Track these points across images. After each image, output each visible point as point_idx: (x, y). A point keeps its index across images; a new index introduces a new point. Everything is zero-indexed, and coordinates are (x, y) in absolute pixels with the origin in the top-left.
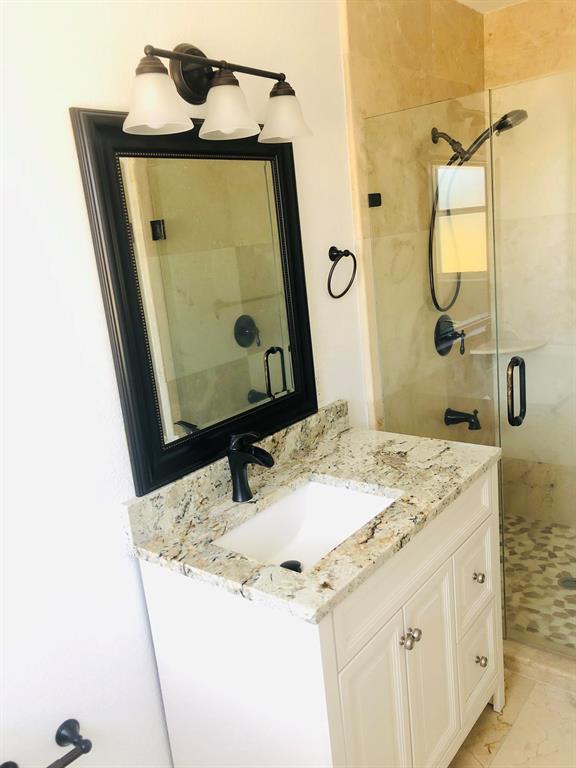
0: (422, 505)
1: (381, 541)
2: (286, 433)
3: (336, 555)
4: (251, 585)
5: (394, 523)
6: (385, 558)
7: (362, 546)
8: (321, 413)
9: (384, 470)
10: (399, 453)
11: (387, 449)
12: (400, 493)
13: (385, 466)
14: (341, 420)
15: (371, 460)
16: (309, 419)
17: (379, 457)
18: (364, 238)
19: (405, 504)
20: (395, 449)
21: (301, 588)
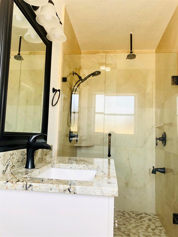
9: (83, 162)
10: (81, 160)
20: (78, 159)
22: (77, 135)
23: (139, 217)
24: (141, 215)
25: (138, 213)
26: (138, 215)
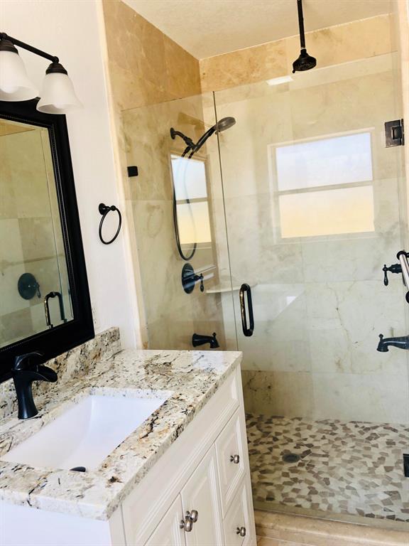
0: (190, 400)
1: (160, 433)
2: (67, 356)
3: (121, 451)
4: (37, 493)
5: (170, 417)
6: (165, 447)
7: (144, 440)
8: (97, 338)
9: (155, 378)
10: (165, 364)
11: (155, 362)
12: (169, 393)
13: (154, 375)
14: (114, 344)
15: (143, 371)
16: (87, 343)
17: (149, 368)
18: (126, 199)
19: (176, 401)
20: (161, 361)
21: (90, 487)
22: (201, 277)
23: (367, 435)
24: (374, 431)
25: (367, 426)
26: (368, 429)
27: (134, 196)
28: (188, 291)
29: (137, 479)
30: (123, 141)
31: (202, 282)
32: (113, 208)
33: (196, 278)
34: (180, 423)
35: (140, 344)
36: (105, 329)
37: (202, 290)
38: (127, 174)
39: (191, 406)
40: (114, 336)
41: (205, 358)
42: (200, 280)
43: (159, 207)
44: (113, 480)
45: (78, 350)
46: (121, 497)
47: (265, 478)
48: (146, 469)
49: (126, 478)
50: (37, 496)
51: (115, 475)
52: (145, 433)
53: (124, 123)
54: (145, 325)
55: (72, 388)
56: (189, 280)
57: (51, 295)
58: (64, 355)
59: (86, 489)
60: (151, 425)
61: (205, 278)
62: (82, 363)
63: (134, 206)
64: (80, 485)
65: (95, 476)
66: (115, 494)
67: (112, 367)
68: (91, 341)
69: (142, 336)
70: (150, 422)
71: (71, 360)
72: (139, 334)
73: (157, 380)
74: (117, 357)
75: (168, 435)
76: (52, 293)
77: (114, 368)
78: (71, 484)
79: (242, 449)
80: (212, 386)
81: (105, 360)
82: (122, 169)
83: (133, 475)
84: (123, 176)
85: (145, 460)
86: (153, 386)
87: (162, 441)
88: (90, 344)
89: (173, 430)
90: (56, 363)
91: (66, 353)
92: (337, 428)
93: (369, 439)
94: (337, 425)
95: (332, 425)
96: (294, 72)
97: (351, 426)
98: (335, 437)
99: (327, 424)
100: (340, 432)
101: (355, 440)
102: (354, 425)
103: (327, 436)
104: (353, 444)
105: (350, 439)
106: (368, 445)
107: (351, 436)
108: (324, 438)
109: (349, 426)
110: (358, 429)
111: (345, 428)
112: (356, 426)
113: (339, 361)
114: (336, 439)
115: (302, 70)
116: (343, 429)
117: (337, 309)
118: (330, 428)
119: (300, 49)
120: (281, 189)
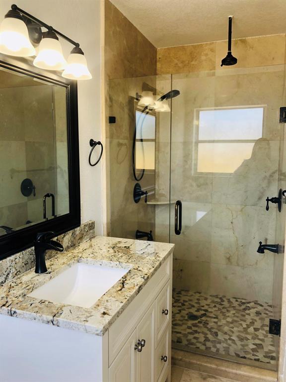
0: (145, 271)
1: (129, 289)
2: (64, 236)
3: (106, 298)
4: (59, 316)
5: (134, 280)
6: (132, 297)
7: (120, 292)
8: (82, 226)
9: (120, 255)
10: (125, 247)
11: (118, 245)
12: (131, 266)
13: (120, 253)
14: (91, 231)
15: (111, 251)
16: (76, 229)
17: (115, 249)
18: (106, 138)
19: (136, 271)
20: (123, 245)
21: (91, 316)
22: (146, 193)
23: (243, 307)
24: (248, 305)
25: (243, 301)
26: (244, 303)
27: (111, 136)
28: (137, 201)
29: (118, 314)
30: (108, 99)
31: (146, 196)
32: (99, 143)
33: (143, 193)
34: (141, 284)
35: (105, 233)
36: (86, 221)
37: (146, 201)
38: (108, 122)
39: (146, 274)
40: (92, 226)
41: (151, 246)
42: (145, 195)
43: (125, 144)
44: (104, 313)
45: (70, 233)
46: (110, 323)
47: (175, 328)
48: (123, 309)
49: (113, 313)
50: (58, 319)
51: (105, 311)
52: (120, 288)
53: (110, 87)
54: (109, 221)
55: (67, 257)
56: (138, 194)
57: (48, 195)
58: (62, 236)
59: (88, 317)
60: (123, 284)
61: (149, 194)
62: (72, 242)
63: (111, 142)
64: (84, 314)
65: (92, 310)
66: (107, 321)
67: (91, 246)
68: (78, 228)
69: (107, 228)
70: (121, 282)
71: (66, 239)
72: (105, 226)
73: (122, 256)
74: (93, 240)
75: (134, 290)
76: (48, 194)
77: (92, 247)
78: (78, 313)
79: (168, 307)
80: (158, 263)
81: (85, 241)
82: (106, 117)
83: (116, 312)
84: (106, 122)
85: (122, 304)
86: (120, 260)
87: (132, 294)
88: (78, 230)
89: (137, 287)
90: (57, 240)
91: (63, 234)
92: (224, 301)
93: (245, 309)
94: (224, 299)
95: (221, 298)
96: (222, 66)
97: (233, 300)
98: (223, 306)
99: (217, 297)
100: (226, 304)
101: (235, 309)
102: (234, 299)
103: (217, 305)
104: (234, 312)
105: (232, 308)
106: (243, 313)
107: (234, 307)
108: (215, 306)
109: (232, 300)
110: (238, 303)
111: (229, 301)
112: (237, 301)
113: (229, 257)
114: (223, 308)
115: (227, 65)
116: (228, 302)
117: (232, 223)
118: (219, 301)
119: (227, 51)
120: (200, 138)
